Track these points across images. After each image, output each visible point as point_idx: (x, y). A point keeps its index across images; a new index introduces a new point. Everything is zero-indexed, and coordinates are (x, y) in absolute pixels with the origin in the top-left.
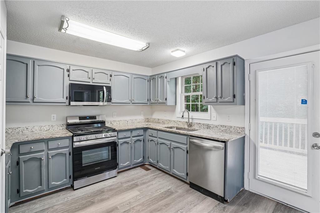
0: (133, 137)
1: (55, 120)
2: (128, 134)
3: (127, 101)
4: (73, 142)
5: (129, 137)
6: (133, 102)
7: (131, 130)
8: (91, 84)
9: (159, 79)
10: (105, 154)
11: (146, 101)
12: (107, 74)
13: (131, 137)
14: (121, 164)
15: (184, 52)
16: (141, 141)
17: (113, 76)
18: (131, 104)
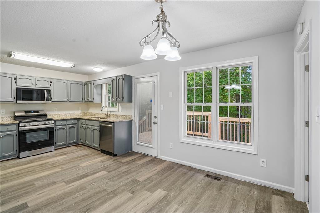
0: (68, 125)
1: (4, 113)
2: (64, 123)
3: (65, 100)
4: (19, 127)
5: (65, 125)
6: (69, 101)
7: (66, 120)
8: (34, 88)
9: (90, 85)
10: (45, 136)
11: (81, 100)
12: (48, 81)
13: (67, 125)
14: (58, 143)
15: (102, 68)
16: (75, 127)
17: (53, 82)
18: (68, 102)
